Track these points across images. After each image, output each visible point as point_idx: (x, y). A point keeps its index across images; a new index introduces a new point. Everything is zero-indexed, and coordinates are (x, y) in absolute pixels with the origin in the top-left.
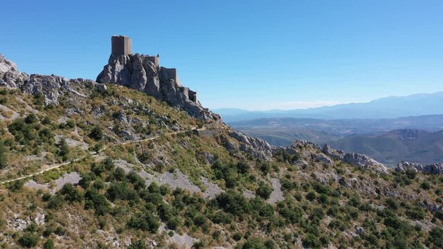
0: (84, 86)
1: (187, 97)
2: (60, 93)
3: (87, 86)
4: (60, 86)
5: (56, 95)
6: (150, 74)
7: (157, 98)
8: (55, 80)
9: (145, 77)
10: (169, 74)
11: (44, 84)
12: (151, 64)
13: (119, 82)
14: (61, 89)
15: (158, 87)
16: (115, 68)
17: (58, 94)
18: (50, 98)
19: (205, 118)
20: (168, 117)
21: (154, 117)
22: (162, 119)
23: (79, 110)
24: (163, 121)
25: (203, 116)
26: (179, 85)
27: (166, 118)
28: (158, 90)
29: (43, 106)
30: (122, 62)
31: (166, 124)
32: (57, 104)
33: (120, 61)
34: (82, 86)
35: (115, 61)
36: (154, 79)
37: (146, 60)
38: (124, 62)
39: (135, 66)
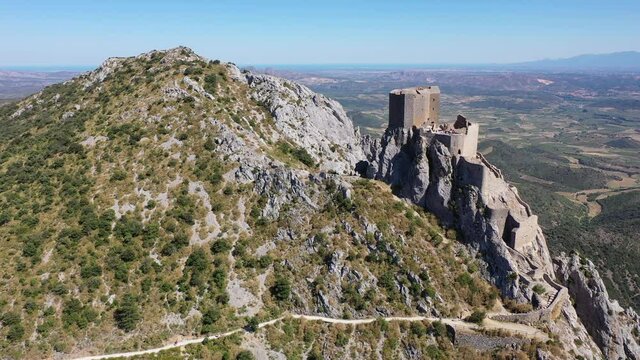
0: (324, 187)
1: (500, 232)
2: (287, 197)
3: (328, 188)
4: (289, 187)
5: (282, 199)
6: (436, 170)
8: (285, 176)
9: (424, 176)
10: (471, 175)
11: (274, 181)
12: (440, 151)
13: (387, 180)
15: (446, 197)
16: (385, 153)
17: (285, 198)
18: (272, 205)
19: (511, 294)
21: (398, 269)
22: (409, 276)
23: (292, 233)
24: (410, 284)
25: (512, 288)
26: (487, 200)
27: (417, 277)
28: (445, 204)
29: (260, 218)
30: (399, 142)
31: (410, 293)
32: (276, 218)
33: (396, 139)
34: (321, 187)
35: (389, 138)
36: (441, 181)
37: (435, 140)
38: (402, 141)
39: (416, 151)
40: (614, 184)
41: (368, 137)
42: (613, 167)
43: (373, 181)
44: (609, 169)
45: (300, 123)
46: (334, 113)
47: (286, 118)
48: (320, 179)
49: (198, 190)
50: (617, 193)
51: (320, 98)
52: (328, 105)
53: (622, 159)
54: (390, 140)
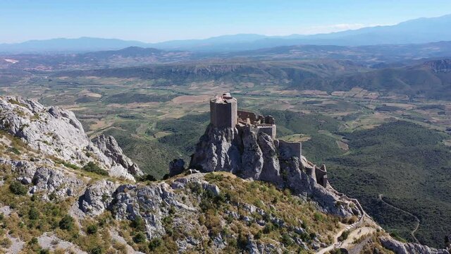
0: (189, 190)
1: (315, 179)
2: (162, 211)
3: (193, 190)
4: (161, 201)
5: (159, 216)
6: (268, 154)
7: (276, 184)
9: (262, 160)
10: (291, 150)
11: (140, 201)
12: (267, 138)
13: (227, 168)
14: (164, 205)
15: (278, 169)
16: (221, 149)
17: (160, 213)
18: (153, 224)
19: (342, 214)
20: (303, 226)
21: (285, 229)
22: (296, 231)
23: (193, 240)
24: (298, 236)
25: (341, 210)
26: (305, 164)
27: (301, 229)
28: (279, 174)
29: (147, 240)
30: (229, 138)
31: (303, 241)
32: (163, 233)
33: (226, 137)
34: (187, 191)
35: (220, 137)
36: (274, 159)
37: (260, 133)
38: (231, 137)
39: (247, 143)
40: (94, 127)
41: (101, 137)
42: (88, 116)
43: (215, 173)
44: (86, 118)
45: (51, 137)
46: (71, 122)
47: (37, 136)
48: (182, 185)
49: (55, 243)
50: (100, 133)
51: (57, 110)
52: (64, 115)
53: (90, 110)
54: (222, 139)
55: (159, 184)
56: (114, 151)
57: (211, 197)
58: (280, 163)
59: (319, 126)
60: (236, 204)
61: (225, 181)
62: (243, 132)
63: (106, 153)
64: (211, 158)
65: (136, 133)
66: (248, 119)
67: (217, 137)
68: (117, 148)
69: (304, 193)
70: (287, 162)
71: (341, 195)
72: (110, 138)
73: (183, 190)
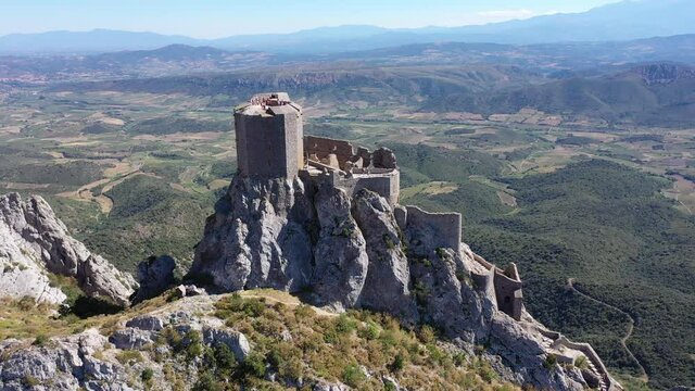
0: (165, 349)
1: (494, 302)
3: (177, 348)
6: (380, 243)
8: (51, 366)
9: (364, 260)
10: (436, 231)
12: (377, 205)
13: (277, 280)
15: (405, 280)
16: (260, 234)
19: (561, 387)
26: (470, 265)
28: (406, 291)
30: (282, 205)
33: (274, 203)
34: (157, 353)
35: (257, 202)
36: (394, 256)
37: (361, 190)
38: (287, 202)
39: (327, 215)
40: (110, 173)
41: (13, 198)
42: (101, 155)
43: (245, 295)
44: (98, 158)
48: (144, 335)
50: (119, 182)
53: (105, 145)
54: (262, 207)
55: (77, 337)
56: (44, 228)
57: (226, 365)
58: (411, 264)
59: (470, 169)
60: (295, 382)
61: (270, 317)
62: (317, 189)
63: (26, 234)
64: (235, 257)
65: (178, 182)
66: (333, 157)
67: (250, 203)
68: (51, 221)
69: (467, 335)
70: (426, 261)
71: (555, 337)
72: (34, 201)
73: (148, 349)
